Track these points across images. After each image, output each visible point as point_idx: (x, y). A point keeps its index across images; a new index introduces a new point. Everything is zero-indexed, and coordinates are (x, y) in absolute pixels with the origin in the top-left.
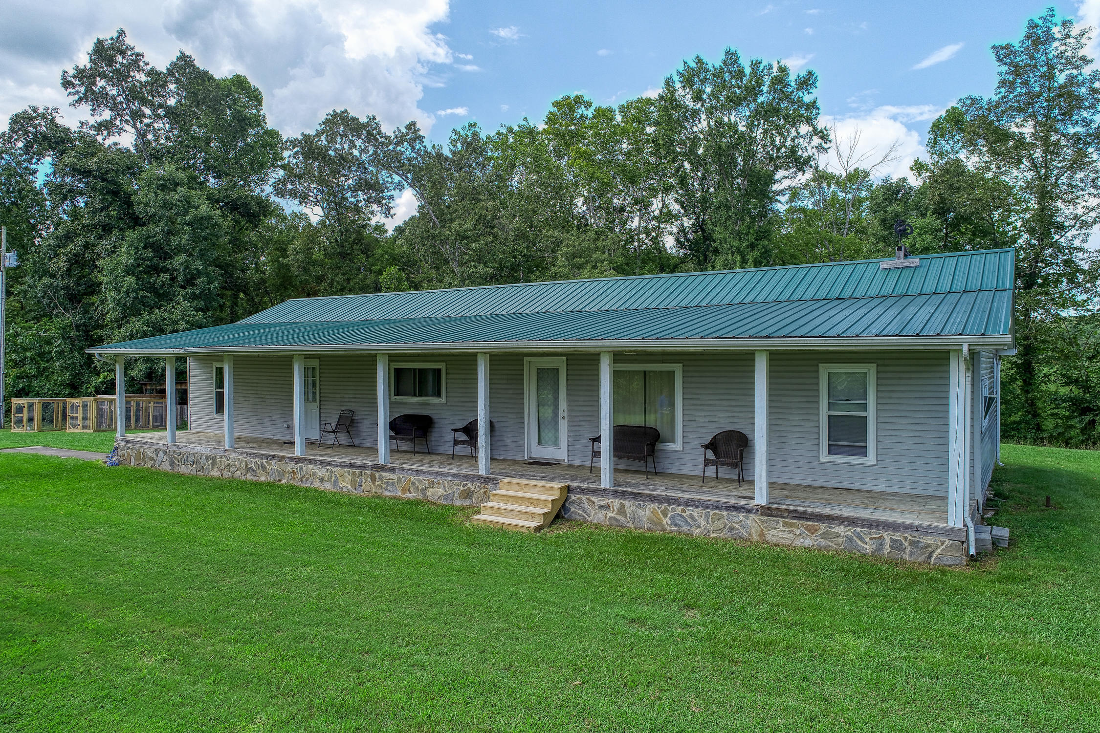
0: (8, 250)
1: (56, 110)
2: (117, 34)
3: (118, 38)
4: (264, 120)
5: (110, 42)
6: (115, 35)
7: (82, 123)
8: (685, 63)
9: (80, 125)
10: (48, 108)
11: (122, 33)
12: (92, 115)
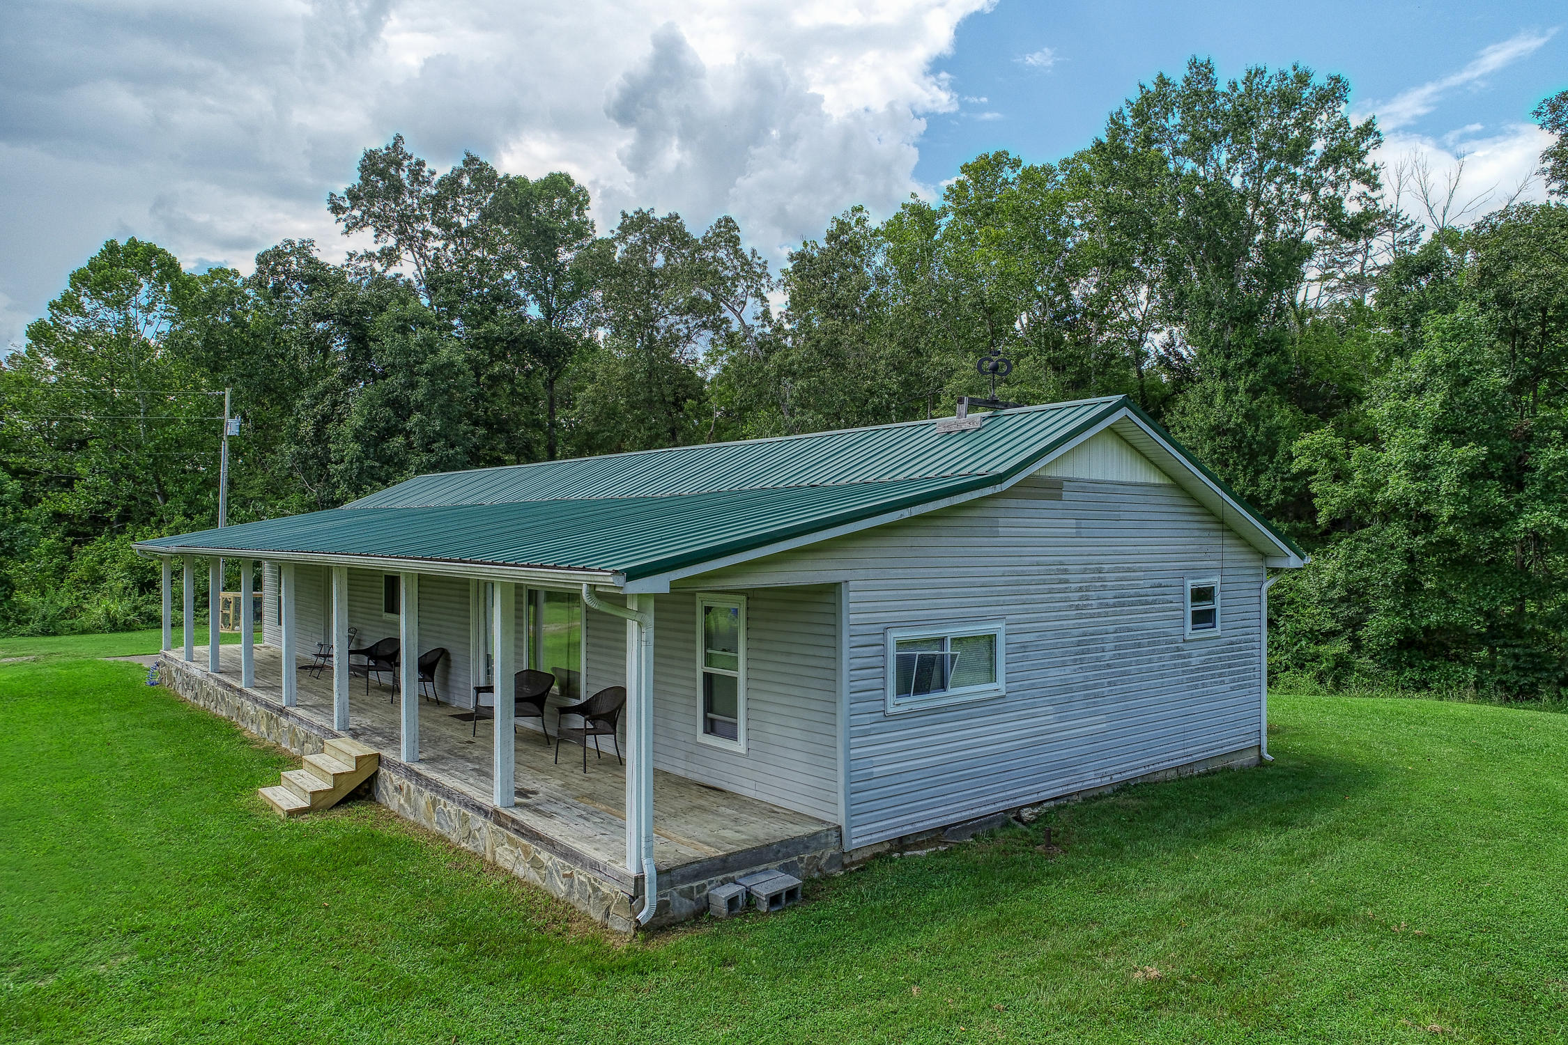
0: (232, 416)
1: (311, 242)
2: (393, 141)
3: (395, 145)
4: (592, 227)
5: (385, 152)
6: (391, 143)
7: (351, 255)
8: (1142, 87)
9: (348, 257)
10: (304, 241)
11: (399, 139)
12: (376, 242)
